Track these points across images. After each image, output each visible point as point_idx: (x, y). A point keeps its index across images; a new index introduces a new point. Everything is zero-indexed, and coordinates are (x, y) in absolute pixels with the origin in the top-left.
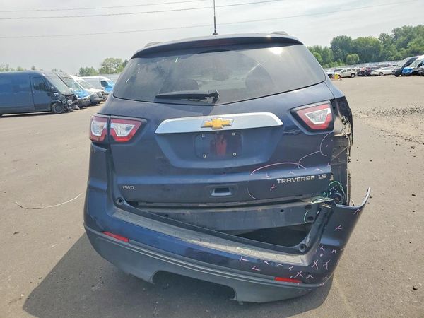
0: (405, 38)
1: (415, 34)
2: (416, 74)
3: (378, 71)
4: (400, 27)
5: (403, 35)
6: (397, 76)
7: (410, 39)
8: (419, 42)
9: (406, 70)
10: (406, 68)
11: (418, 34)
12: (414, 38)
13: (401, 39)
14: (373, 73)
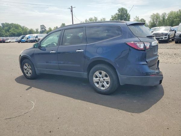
0: (8, 28)
1: (11, 27)
2: (27, 42)
3: (9, 41)
4: (4, 23)
5: (6, 26)
6: (19, 43)
7: (10, 28)
8: (14, 30)
9: (23, 41)
10: (22, 40)
11: (12, 27)
12: (11, 28)
13: (6, 28)
14: (6, 41)
